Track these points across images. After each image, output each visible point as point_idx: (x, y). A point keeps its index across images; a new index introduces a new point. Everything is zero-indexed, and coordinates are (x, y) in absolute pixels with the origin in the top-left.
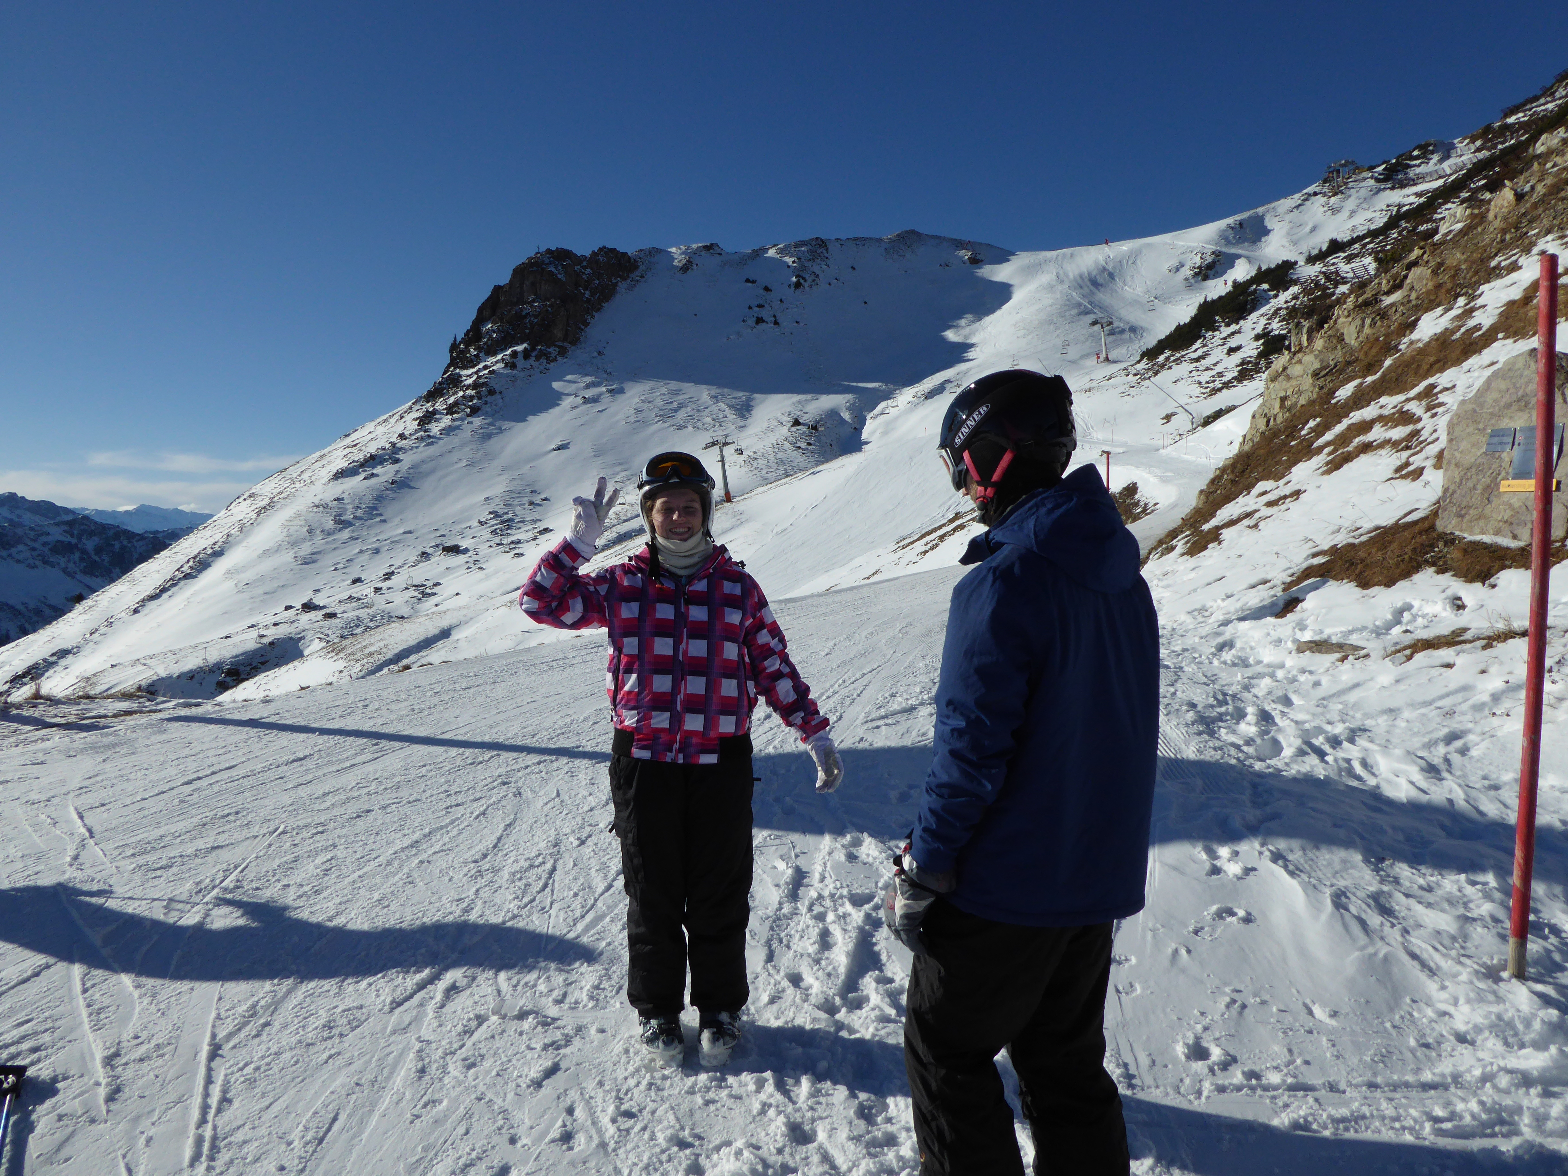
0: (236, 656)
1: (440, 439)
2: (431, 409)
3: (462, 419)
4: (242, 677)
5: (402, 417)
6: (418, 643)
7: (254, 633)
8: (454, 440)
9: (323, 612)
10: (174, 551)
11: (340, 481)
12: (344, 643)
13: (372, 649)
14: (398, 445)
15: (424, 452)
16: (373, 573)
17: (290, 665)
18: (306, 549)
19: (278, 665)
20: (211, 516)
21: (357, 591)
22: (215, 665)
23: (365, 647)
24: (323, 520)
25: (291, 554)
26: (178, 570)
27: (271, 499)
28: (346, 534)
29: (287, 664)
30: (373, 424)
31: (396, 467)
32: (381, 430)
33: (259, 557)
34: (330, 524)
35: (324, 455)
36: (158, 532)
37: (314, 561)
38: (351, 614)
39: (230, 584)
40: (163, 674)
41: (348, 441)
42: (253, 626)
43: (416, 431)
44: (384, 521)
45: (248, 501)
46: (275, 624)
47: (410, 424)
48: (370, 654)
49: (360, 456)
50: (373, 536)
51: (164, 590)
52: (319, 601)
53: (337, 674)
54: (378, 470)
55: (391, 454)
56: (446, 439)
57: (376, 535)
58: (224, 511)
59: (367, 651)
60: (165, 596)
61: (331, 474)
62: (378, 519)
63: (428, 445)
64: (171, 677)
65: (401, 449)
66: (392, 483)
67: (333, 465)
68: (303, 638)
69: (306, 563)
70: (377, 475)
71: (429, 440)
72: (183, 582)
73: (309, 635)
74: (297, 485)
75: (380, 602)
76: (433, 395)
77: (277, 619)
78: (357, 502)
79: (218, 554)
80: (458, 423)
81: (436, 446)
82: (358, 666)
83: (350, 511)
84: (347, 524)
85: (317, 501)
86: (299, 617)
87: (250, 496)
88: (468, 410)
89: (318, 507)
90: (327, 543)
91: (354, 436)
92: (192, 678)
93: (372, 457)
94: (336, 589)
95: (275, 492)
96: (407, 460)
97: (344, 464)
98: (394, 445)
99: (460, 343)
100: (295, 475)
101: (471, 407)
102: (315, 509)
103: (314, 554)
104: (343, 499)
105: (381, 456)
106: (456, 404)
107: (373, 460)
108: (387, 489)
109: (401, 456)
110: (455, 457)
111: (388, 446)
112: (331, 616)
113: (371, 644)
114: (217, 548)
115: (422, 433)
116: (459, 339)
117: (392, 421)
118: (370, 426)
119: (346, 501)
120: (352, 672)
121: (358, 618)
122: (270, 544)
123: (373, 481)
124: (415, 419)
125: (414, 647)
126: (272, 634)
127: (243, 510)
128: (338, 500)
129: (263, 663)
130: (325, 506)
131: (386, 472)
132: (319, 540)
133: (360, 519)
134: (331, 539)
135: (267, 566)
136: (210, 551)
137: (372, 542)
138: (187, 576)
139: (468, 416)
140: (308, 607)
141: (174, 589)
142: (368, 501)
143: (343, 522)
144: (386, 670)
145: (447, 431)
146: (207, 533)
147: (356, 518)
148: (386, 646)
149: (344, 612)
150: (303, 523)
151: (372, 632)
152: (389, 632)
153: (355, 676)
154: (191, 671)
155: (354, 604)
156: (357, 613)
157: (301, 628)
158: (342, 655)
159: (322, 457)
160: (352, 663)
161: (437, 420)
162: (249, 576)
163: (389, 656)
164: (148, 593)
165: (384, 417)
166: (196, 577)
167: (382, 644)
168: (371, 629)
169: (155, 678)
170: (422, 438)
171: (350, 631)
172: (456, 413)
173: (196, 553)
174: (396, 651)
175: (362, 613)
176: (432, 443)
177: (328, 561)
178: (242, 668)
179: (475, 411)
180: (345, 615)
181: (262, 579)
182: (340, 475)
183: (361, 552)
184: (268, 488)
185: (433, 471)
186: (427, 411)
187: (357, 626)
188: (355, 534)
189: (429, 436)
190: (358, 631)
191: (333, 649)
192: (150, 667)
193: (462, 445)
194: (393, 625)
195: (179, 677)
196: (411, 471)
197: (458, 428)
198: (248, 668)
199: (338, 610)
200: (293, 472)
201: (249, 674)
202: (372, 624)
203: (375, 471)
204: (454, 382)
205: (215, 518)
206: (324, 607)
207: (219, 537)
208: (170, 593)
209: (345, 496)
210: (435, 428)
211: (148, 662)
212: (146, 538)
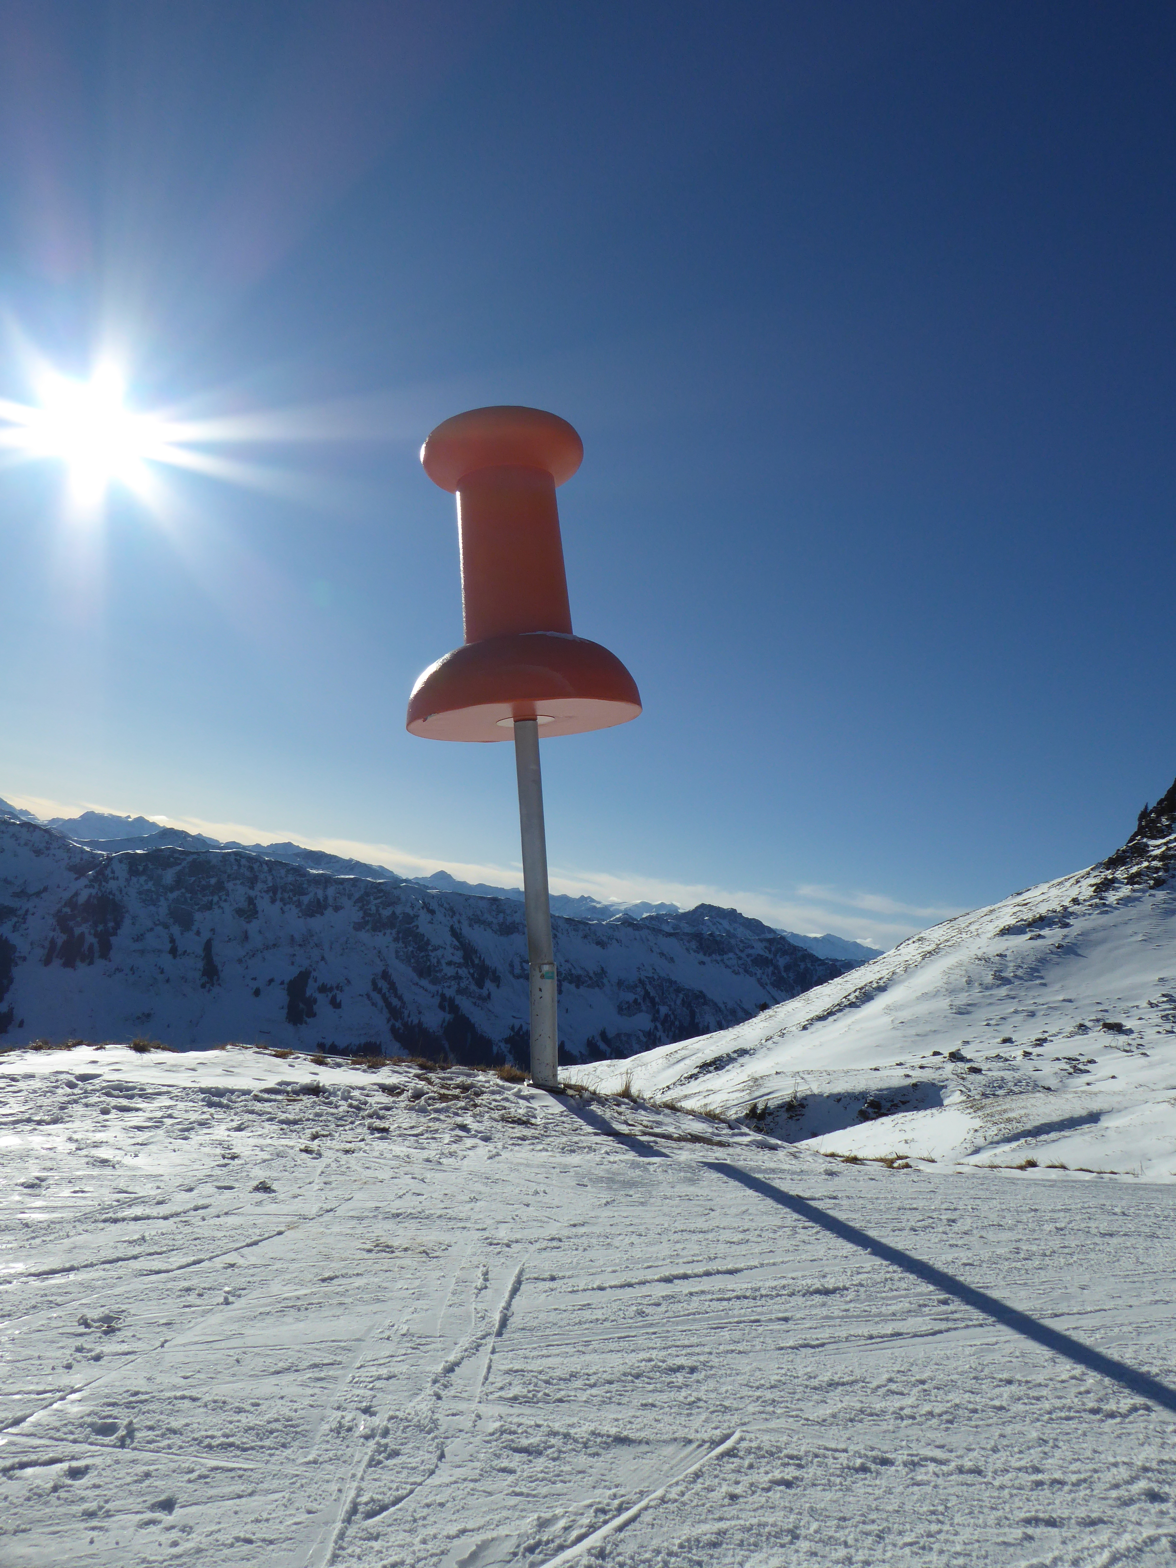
0: (880, 1090)
1: (1116, 908)
2: (1110, 877)
3: (1143, 891)
4: (883, 1111)
5: (1078, 882)
6: (1062, 1121)
7: (901, 1072)
8: (1131, 912)
9: (968, 1065)
10: (845, 979)
11: (1005, 937)
12: (986, 1101)
13: (1011, 1115)
14: (1070, 910)
15: (1096, 920)
16: (1026, 1035)
17: (928, 1112)
18: (962, 999)
19: (917, 1108)
20: (883, 953)
21: (1005, 1051)
22: (861, 1093)
23: (1005, 1111)
24: (983, 973)
25: (948, 1001)
26: (845, 997)
27: (938, 945)
28: (1003, 991)
29: (926, 1109)
30: (1048, 885)
31: (1065, 931)
32: (1054, 892)
33: (918, 998)
34: (989, 979)
35: (994, 910)
36: (837, 960)
37: (968, 1013)
38: (996, 1074)
39: (887, 1019)
40: (816, 1091)
41: (1019, 899)
42: (900, 1064)
43: (1092, 898)
44: (1044, 985)
45: (916, 944)
46: (922, 1067)
47: (1086, 890)
48: (1009, 1120)
49: (1029, 916)
50: (1031, 998)
51: (831, 1013)
52: (967, 1053)
53: (972, 1132)
54: (1045, 932)
55: (1061, 919)
56: (1123, 910)
57: (1034, 997)
58: (894, 950)
59: (1006, 1116)
60: (831, 1019)
61: (998, 929)
62: (1038, 982)
63: (1101, 913)
64: (822, 1095)
65: (1072, 913)
66: (1058, 947)
67: (1002, 920)
68: (945, 1087)
69: (960, 1013)
70: (1043, 937)
71: (1104, 908)
72: (847, 1009)
73: (952, 1085)
74: (964, 936)
75: (1027, 1068)
76: (1113, 863)
77: (924, 1062)
78: (1019, 960)
79: (882, 989)
80: (1138, 894)
81: (1111, 915)
82: (994, 1130)
83: (1011, 969)
84: (1006, 981)
85: (980, 954)
86: (945, 1065)
87: (919, 940)
88: (1152, 882)
89: (980, 959)
90: (984, 996)
91: (1026, 896)
92: (839, 1100)
93: (1042, 919)
94: (985, 1045)
95: (943, 939)
96: (1077, 925)
97: (1012, 921)
98: (1065, 908)
99: (1151, 812)
100: (963, 926)
101: (1154, 879)
102: (977, 962)
103: (969, 1005)
104: (1006, 956)
105: (1050, 918)
106: (1139, 874)
107: (1041, 922)
108: (1052, 953)
109: (1071, 921)
110: (1129, 930)
111: (1059, 909)
112: (976, 1071)
113: (1012, 1110)
114: (881, 983)
115: (1097, 900)
116: (1150, 808)
117: (1068, 884)
118: (1044, 887)
119: (1008, 958)
120: (987, 1134)
121: (1003, 1079)
122: (930, 988)
123: (1039, 942)
124: (1092, 886)
125: (1056, 1123)
126: (918, 1076)
127: (911, 952)
128: (1000, 955)
129: (904, 1103)
130: (987, 960)
131: (1053, 935)
132: (976, 993)
133: (1021, 978)
134: (987, 993)
135: (923, 1008)
136: (875, 985)
137: (1028, 1004)
138: (852, 1005)
139: (1151, 888)
140: (955, 1057)
141: (839, 1014)
142: (1031, 961)
143: (1002, 979)
144: (1023, 1140)
145: (1125, 901)
146: (876, 968)
147: (1016, 976)
148: (1027, 1115)
149: (989, 1070)
150: (963, 973)
151: (1014, 1097)
152: (1033, 1101)
153: (989, 1139)
154: (839, 1094)
155: (1001, 1064)
156: (1002, 1073)
157: (945, 1076)
158: (980, 1113)
159: (991, 911)
160: (989, 1125)
161: (1116, 889)
162: (905, 1015)
163: (1029, 1127)
164: (817, 1013)
165: (1059, 880)
166: (859, 1007)
167: (1023, 1112)
168: (1015, 1093)
169: (809, 1093)
170: (1097, 906)
171: (992, 1090)
172: (1137, 883)
173: (863, 984)
174: (1037, 1123)
175: (1007, 1075)
176: (1106, 912)
177: (981, 1014)
178: (883, 1103)
179: (1159, 884)
180: (990, 1073)
181: (916, 1021)
182: (1007, 931)
183: (1016, 1012)
184: (936, 934)
185: (1103, 941)
186: (1106, 879)
187: (1000, 1087)
188: (1013, 993)
189: (1104, 904)
190: (1000, 1092)
191: (973, 1105)
192: (806, 1081)
193: (1139, 919)
194: (1038, 1095)
195: (828, 1097)
196: (1080, 938)
197: (1138, 899)
198: (889, 1104)
199: (984, 1066)
200: (962, 922)
201: (889, 1110)
202: (1016, 1089)
203: (1042, 933)
204: (1140, 851)
205: (885, 955)
206: (970, 1060)
207: (885, 973)
208: (835, 1017)
209: (1008, 953)
210: (1112, 897)
211: (805, 1076)
212: (826, 964)
